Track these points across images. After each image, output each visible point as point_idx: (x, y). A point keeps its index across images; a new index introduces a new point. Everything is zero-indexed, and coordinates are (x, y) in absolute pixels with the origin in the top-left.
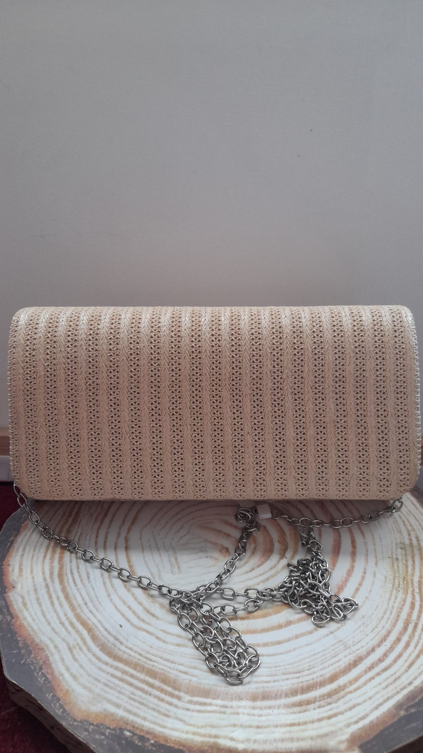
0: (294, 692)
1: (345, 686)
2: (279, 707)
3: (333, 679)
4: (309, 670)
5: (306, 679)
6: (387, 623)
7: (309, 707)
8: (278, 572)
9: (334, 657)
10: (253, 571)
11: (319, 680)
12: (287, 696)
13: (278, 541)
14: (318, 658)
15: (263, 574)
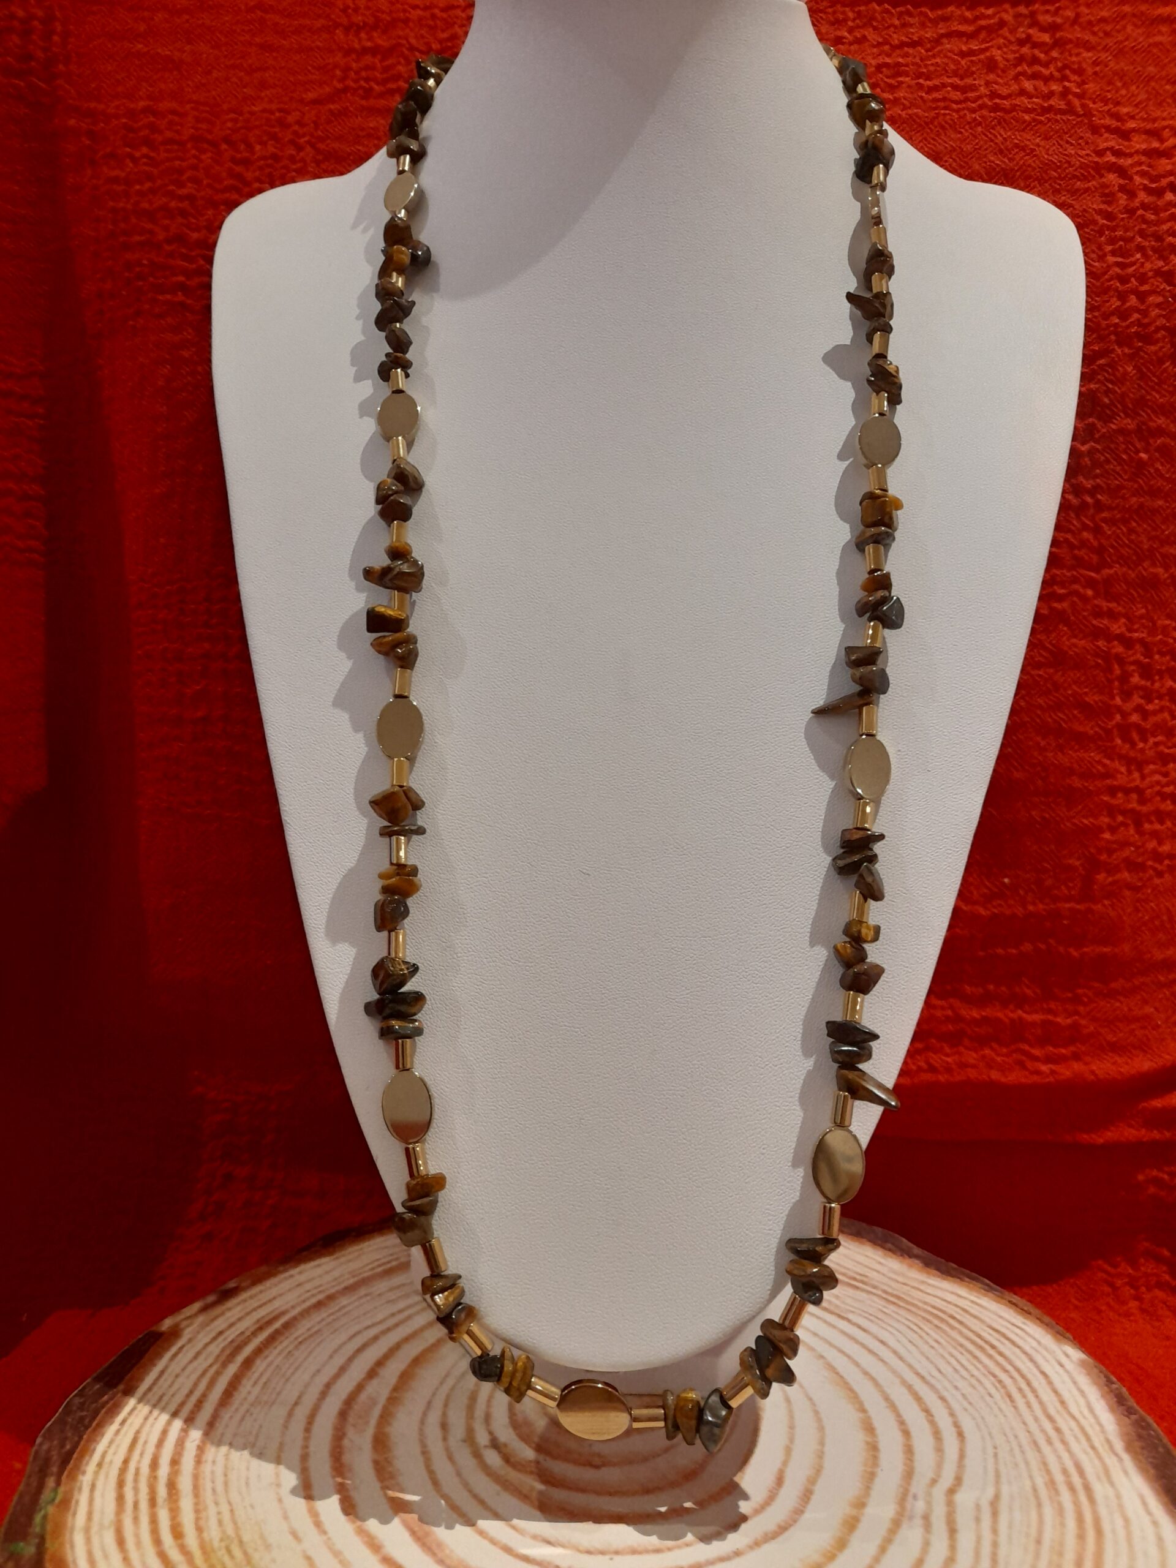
0: (287, 1326)
1: (224, 1365)
2: (293, 1307)
3: (248, 1363)
4: (290, 1352)
5: (285, 1344)
6: (213, 1472)
7: (257, 1326)
9: (265, 1383)
11: (266, 1353)
12: (295, 1319)
14: (289, 1368)
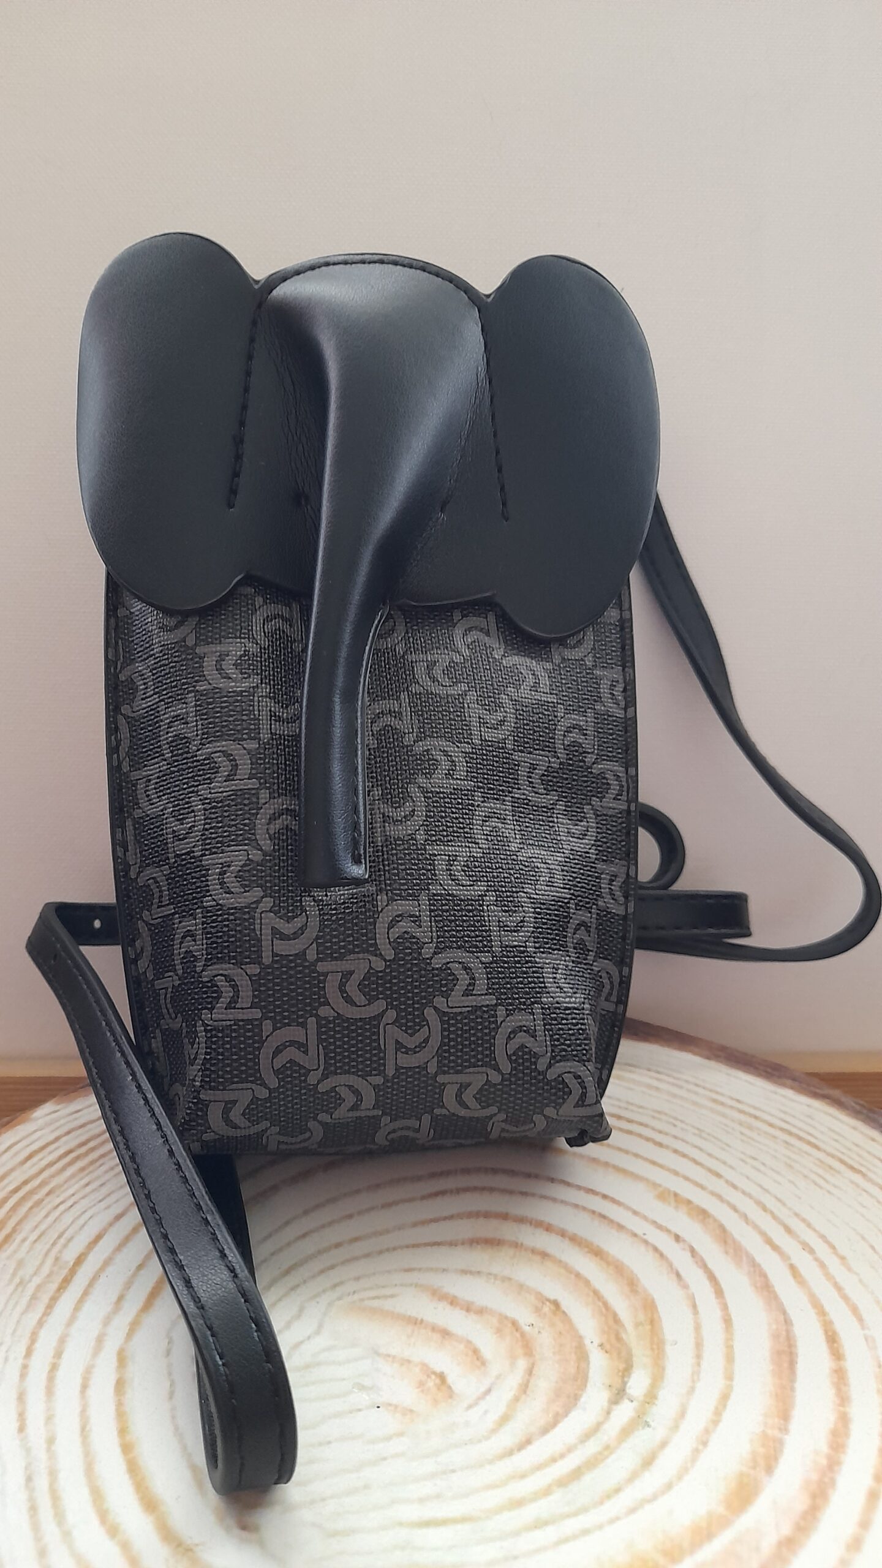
8: (607, 1447)
10: (530, 1448)
13: (601, 1345)
15: (562, 1456)
